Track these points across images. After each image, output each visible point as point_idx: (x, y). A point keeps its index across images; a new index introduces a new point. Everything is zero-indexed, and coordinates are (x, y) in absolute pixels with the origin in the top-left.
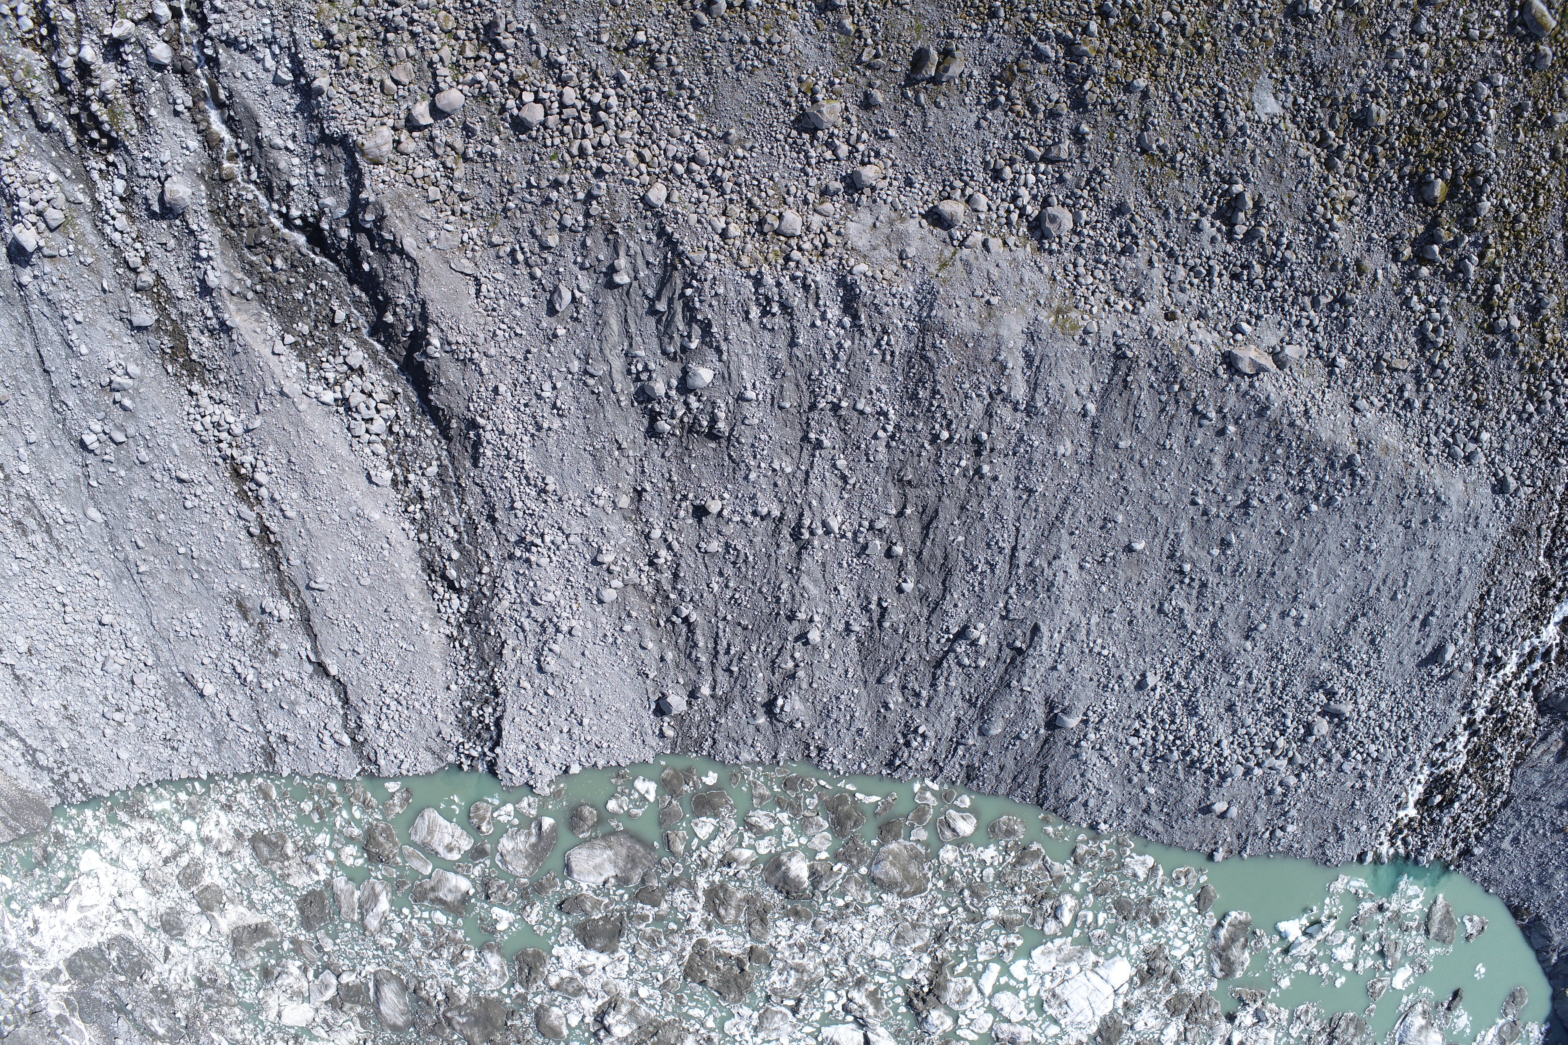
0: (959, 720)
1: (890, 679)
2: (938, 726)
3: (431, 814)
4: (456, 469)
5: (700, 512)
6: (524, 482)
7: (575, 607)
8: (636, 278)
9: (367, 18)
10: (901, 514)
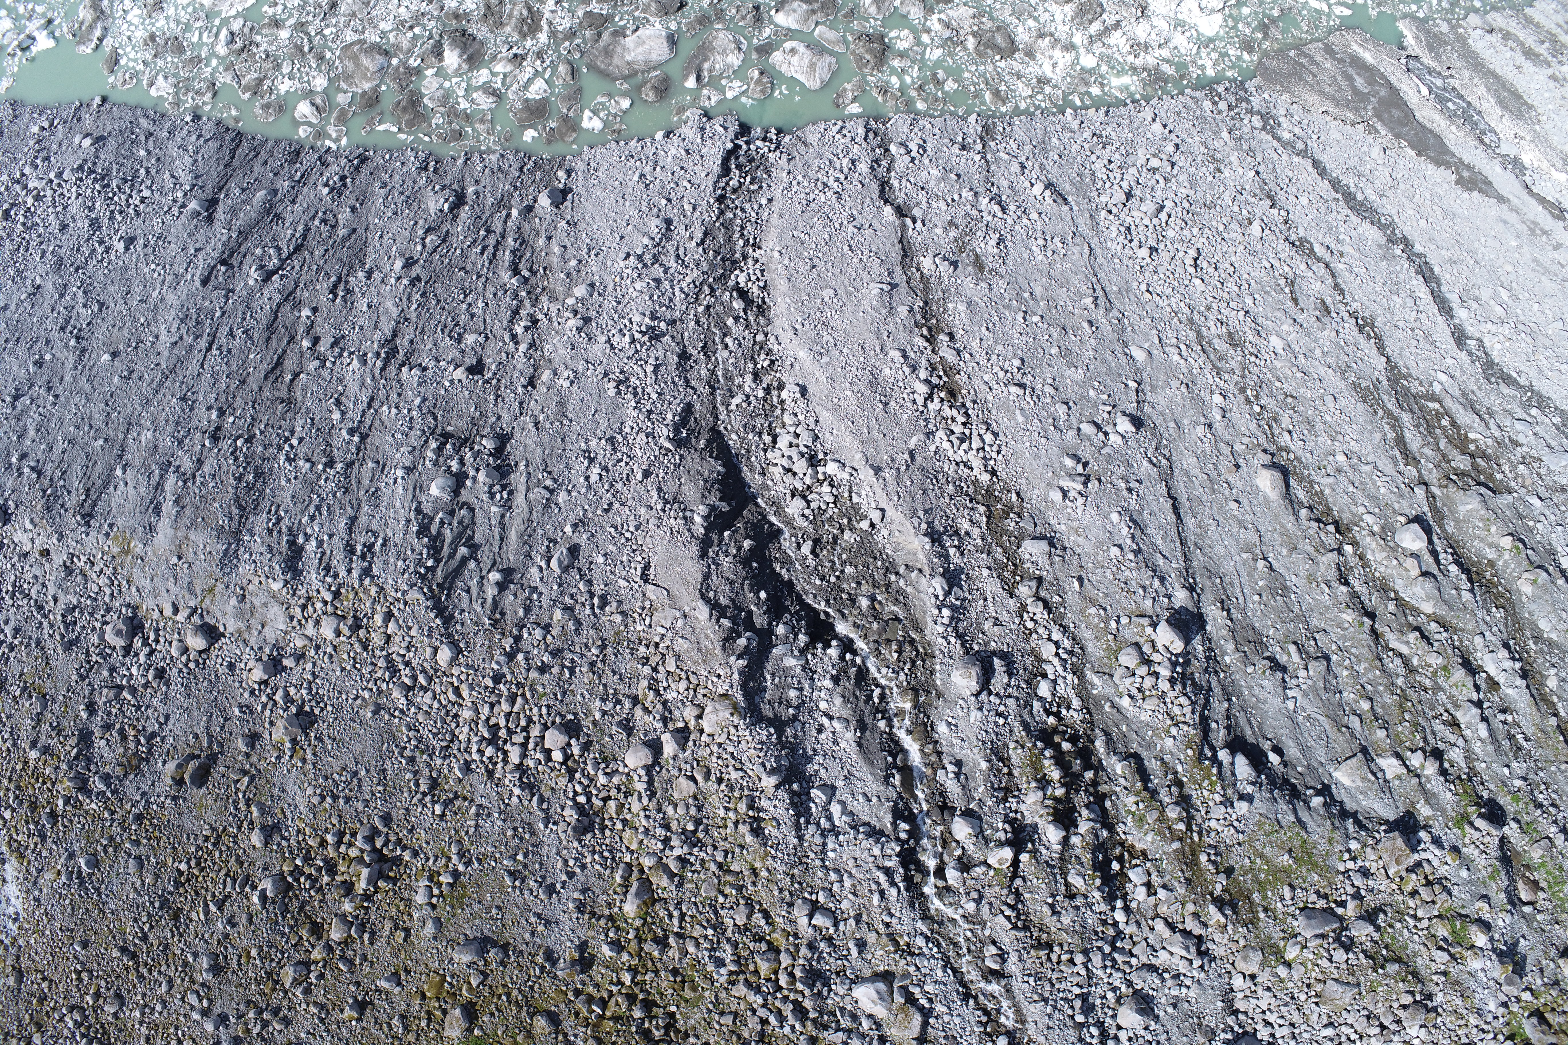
0: (294, 202)
1: (342, 232)
2: (312, 195)
3: (813, 84)
4: (713, 403)
5: (477, 369)
6: (639, 390)
7: (618, 279)
8: (482, 578)
9: (715, 848)
10: (296, 375)
